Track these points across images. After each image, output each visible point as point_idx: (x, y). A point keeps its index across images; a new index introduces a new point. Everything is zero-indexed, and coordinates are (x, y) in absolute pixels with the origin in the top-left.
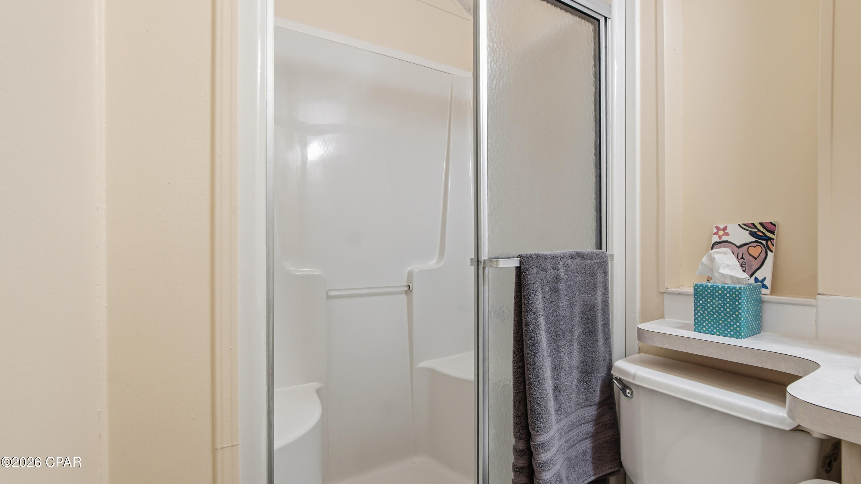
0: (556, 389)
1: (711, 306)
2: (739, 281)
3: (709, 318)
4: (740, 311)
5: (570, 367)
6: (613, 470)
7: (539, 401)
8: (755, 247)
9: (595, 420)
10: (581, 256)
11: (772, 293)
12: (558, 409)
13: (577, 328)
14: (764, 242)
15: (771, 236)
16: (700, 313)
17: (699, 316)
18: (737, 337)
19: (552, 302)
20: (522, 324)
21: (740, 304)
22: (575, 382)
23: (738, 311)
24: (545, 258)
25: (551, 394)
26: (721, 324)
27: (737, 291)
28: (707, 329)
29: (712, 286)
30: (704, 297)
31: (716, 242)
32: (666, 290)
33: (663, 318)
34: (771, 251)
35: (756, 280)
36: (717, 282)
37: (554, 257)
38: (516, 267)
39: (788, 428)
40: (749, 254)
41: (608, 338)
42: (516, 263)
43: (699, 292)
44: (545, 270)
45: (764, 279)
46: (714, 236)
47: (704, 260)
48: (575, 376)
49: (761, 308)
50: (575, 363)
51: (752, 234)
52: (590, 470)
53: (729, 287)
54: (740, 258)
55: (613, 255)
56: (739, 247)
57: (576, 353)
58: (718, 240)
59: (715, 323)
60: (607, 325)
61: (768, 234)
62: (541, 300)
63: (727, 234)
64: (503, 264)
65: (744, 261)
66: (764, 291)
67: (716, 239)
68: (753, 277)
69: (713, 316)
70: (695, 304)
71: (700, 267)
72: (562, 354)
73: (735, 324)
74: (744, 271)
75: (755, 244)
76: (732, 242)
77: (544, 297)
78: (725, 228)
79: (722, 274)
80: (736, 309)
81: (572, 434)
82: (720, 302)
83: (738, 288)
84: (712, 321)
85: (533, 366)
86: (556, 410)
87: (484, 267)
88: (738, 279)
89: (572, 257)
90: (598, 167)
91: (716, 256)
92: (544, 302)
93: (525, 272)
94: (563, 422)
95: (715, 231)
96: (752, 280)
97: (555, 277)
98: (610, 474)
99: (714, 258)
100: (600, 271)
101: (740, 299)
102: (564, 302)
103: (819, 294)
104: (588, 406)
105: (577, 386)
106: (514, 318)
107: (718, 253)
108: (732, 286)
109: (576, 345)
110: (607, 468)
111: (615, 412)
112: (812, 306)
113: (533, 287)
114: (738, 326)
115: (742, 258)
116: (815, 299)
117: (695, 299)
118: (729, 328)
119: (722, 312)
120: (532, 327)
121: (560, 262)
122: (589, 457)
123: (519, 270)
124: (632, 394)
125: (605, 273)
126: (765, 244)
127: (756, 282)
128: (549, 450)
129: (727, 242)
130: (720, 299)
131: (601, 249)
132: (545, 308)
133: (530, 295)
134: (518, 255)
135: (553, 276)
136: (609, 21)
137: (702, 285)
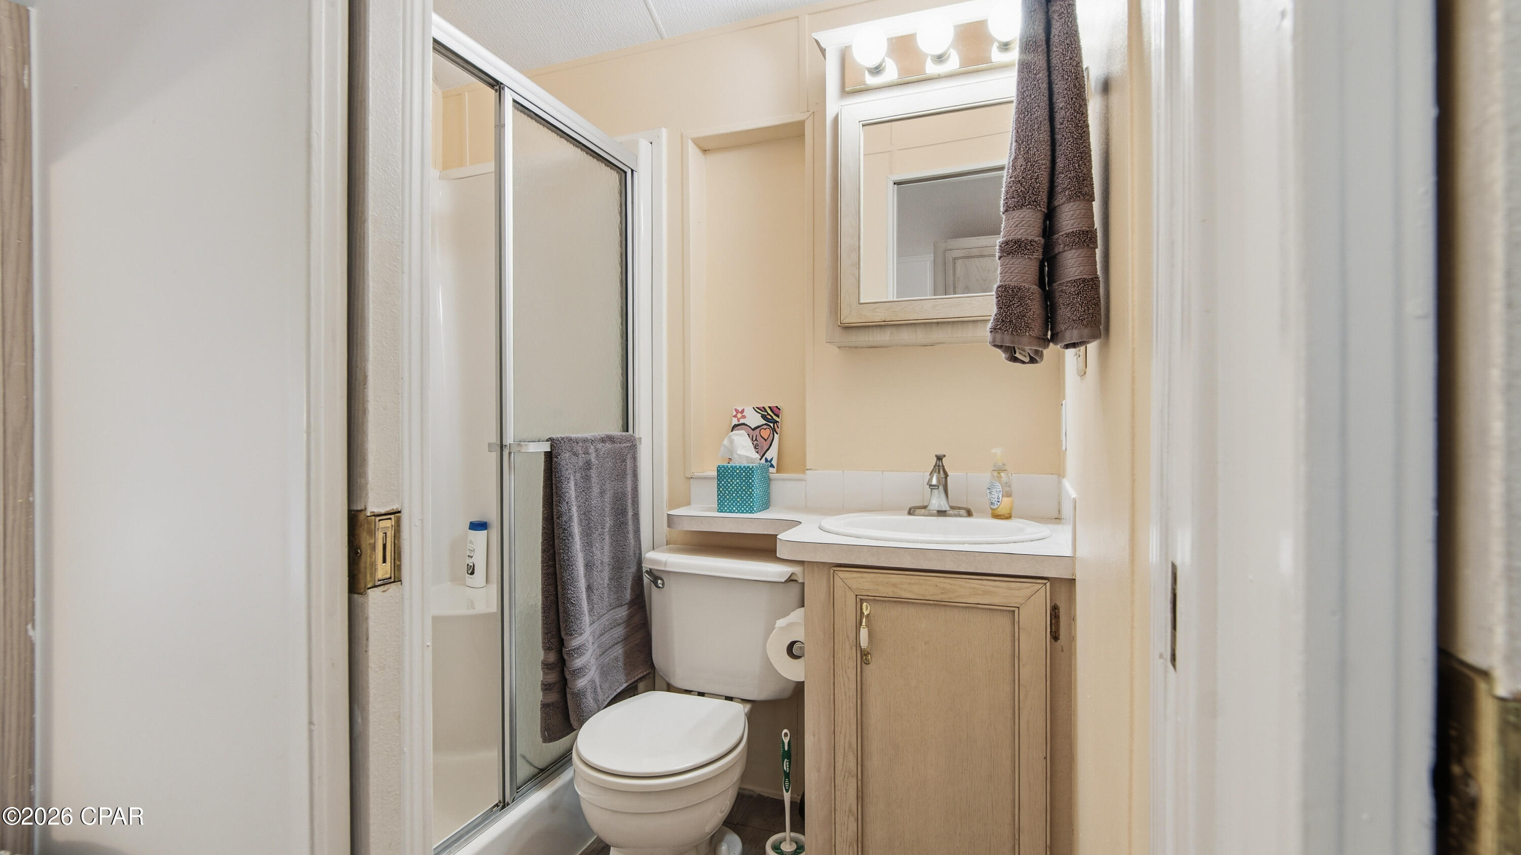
0: (589, 588)
1: (731, 485)
2: (752, 460)
3: (730, 497)
4: (753, 488)
5: (602, 563)
6: (645, 673)
7: (574, 601)
8: (765, 429)
9: (627, 621)
10: (611, 439)
11: (778, 472)
12: (591, 610)
13: (608, 519)
14: (772, 425)
15: (777, 419)
16: (722, 493)
17: (721, 497)
18: (751, 512)
19: (583, 491)
20: (553, 516)
21: (753, 481)
22: (606, 581)
23: (751, 488)
24: (577, 441)
25: (584, 592)
26: (738, 502)
27: (750, 469)
28: (728, 508)
29: (732, 467)
30: (725, 478)
31: (735, 425)
32: (692, 475)
33: (690, 504)
34: (777, 433)
35: (766, 460)
36: (736, 463)
37: (585, 440)
38: (545, 452)
39: (783, 580)
40: (761, 436)
41: (637, 531)
42: (547, 447)
43: (721, 473)
44: (576, 454)
45: (772, 459)
46: (733, 418)
47: (726, 442)
48: (606, 574)
49: (769, 485)
50: (606, 559)
51: (763, 417)
52: (621, 677)
53: (744, 467)
54: (753, 440)
55: (641, 438)
56: (753, 430)
57: (607, 548)
58: (737, 423)
59: (734, 502)
60: (636, 516)
61: (775, 417)
62: (573, 489)
63: (744, 417)
64: (533, 448)
65: (757, 443)
66: (771, 470)
67: (735, 422)
68: (764, 458)
69: (732, 495)
70: (718, 485)
71: (722, 448)
72: (594, 549)
73: (749, 500)
74: (757, 452)
75: (765, 427)
76: (748, 425)
77: (576, 485)
78: (743, 411)
79: (739, 455)
80: (750, 486)
81: (603, 638)
82: (738, 481)
83: (751, 467)
84: (732, 499)
85: (567, 562)
86: (589, 612)
87: (510, 453)
88: (752, 459)
89: (603, 440)
90: (625, 338)
91: (735, 438)
92: (576, 490)
93: (557, 458)
94: (596, 625)
95: (735, 413)
96: (763, 461)
97: (587, 462)
98: (641, 679)
99: (733, 440)
100: (629, 456)
101: (753, 476)
102: (596, 490)
103: (807, 470)
104: (619, 606)
105: (608, 585)
106: (543, 511)
107: (738, 435)
108: (747, 465)
109: (607, 538)
110: (639, 672)
111: (645, 611)
112: (803, 480)
113: (565, 473)
114: (751, 502)
115: (756, 440)
116: (805, 474)
117: (718, 480)
118: (745, 505)
119: (740, 490)
120: (565, 519)
121: (591, 446)
122: (620, 664)
123: (550, 457)
124: (663, 584)
125: (635, 459)
126: (772, 426)
127: (766, 462)
128: (584, 654)
129: (744, 424)
130: (737, 479)
131: (628, 431)
132: (577, 497)
133: (562, 483)
134: (549, 437)
135: (585, 462)
136: (635, 174)
137: (723, 467)
